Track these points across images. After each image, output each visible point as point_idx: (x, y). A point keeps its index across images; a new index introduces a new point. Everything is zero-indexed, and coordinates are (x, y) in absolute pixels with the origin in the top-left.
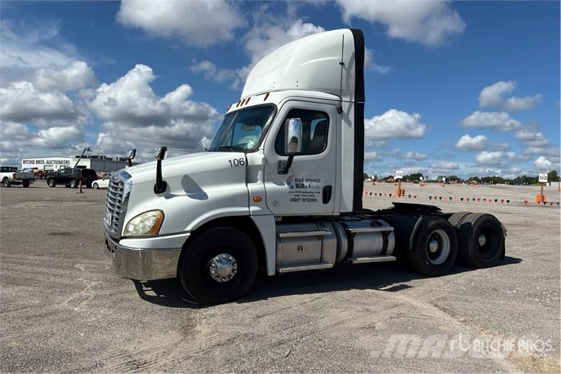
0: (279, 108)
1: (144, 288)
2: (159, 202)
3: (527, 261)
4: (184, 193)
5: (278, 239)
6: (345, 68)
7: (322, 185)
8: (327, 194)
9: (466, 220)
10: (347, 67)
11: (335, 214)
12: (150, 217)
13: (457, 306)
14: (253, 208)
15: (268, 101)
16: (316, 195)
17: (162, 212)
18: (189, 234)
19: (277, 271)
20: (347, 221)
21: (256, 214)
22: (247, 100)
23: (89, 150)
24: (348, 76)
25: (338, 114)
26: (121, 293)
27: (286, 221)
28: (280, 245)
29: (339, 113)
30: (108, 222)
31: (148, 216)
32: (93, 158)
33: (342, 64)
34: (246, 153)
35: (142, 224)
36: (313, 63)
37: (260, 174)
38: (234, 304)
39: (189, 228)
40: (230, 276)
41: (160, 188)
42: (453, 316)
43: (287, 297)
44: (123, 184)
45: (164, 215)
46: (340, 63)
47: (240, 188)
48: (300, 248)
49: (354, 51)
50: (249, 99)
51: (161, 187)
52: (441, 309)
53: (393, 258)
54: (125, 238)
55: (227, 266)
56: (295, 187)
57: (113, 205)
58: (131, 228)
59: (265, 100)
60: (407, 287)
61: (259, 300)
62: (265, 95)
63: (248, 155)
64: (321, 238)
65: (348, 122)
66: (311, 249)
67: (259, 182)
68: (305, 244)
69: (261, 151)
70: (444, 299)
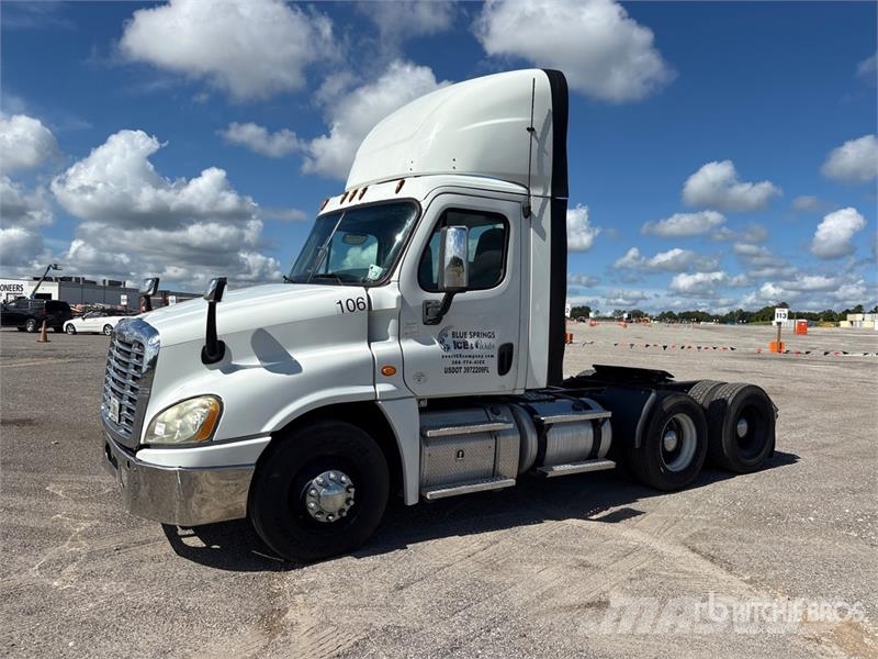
0: (424, 208)
1: (180, 532)
2: (211, 380)
3: (806, 458)
4: (258, 363)
5: (424, 440)
6: (536, 138)
7: (497, 342)
8: (506, 359)
9: (718, 395)
10: (539, 135)
11: (517, 393)
12: (195, 408)
13: (729, 550)
14: (382, 388)
15: (403, 194)
16: (486, 360)
17: (218, 398)
18: (269, 439)
19: (422, 498)
20: (534, 401)
21: (387, 397)
22: (360, 191)
23: (56, 268)
24: (541, 150)
25: (523, 219)
26: (138, 544)
27: (436, 407)
28: (427, 450)
29: (526, 217)
30: (113, 415)
31: (191, 407)
32: (64, 281)
33: (531, 130)
34: (367, 287)
35: (180, 421)
36: (475, 128)
37: (392, 326)
38: (349, 560)
39: (269, 427)
40: (341, 510)
41: (211, 355)
42: (729, 570)
43: (440, 542)
44: (141, 345)
45: (221, 404)
46: (528, 129)
47: (358, 351)
48: (460, 454)
49: (551, 108)
50: (365, 189)
51: (214, 351)
52: (706, 558)
53: (609, 464)
54: (147, 446)
55: (336, 492)
56: (452, 348)
57: (122, 385)
58: (159, 430)
59: (397, 191)
60: (635, 513)
61: (393, 550)
62: (397, 183)
63: (371, 291)
64: (493, 434)
65: (541, 233)
66: (478, 455)
67: (390, 340)
68: (468, 446)
69: (394, 284)
70: (702, 535)
